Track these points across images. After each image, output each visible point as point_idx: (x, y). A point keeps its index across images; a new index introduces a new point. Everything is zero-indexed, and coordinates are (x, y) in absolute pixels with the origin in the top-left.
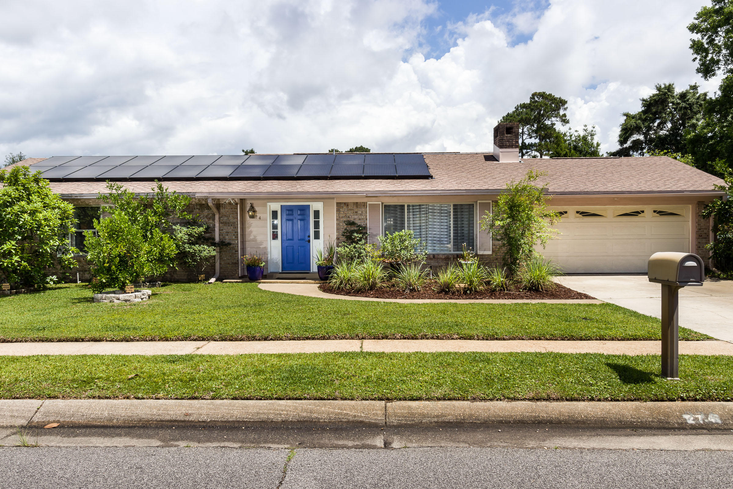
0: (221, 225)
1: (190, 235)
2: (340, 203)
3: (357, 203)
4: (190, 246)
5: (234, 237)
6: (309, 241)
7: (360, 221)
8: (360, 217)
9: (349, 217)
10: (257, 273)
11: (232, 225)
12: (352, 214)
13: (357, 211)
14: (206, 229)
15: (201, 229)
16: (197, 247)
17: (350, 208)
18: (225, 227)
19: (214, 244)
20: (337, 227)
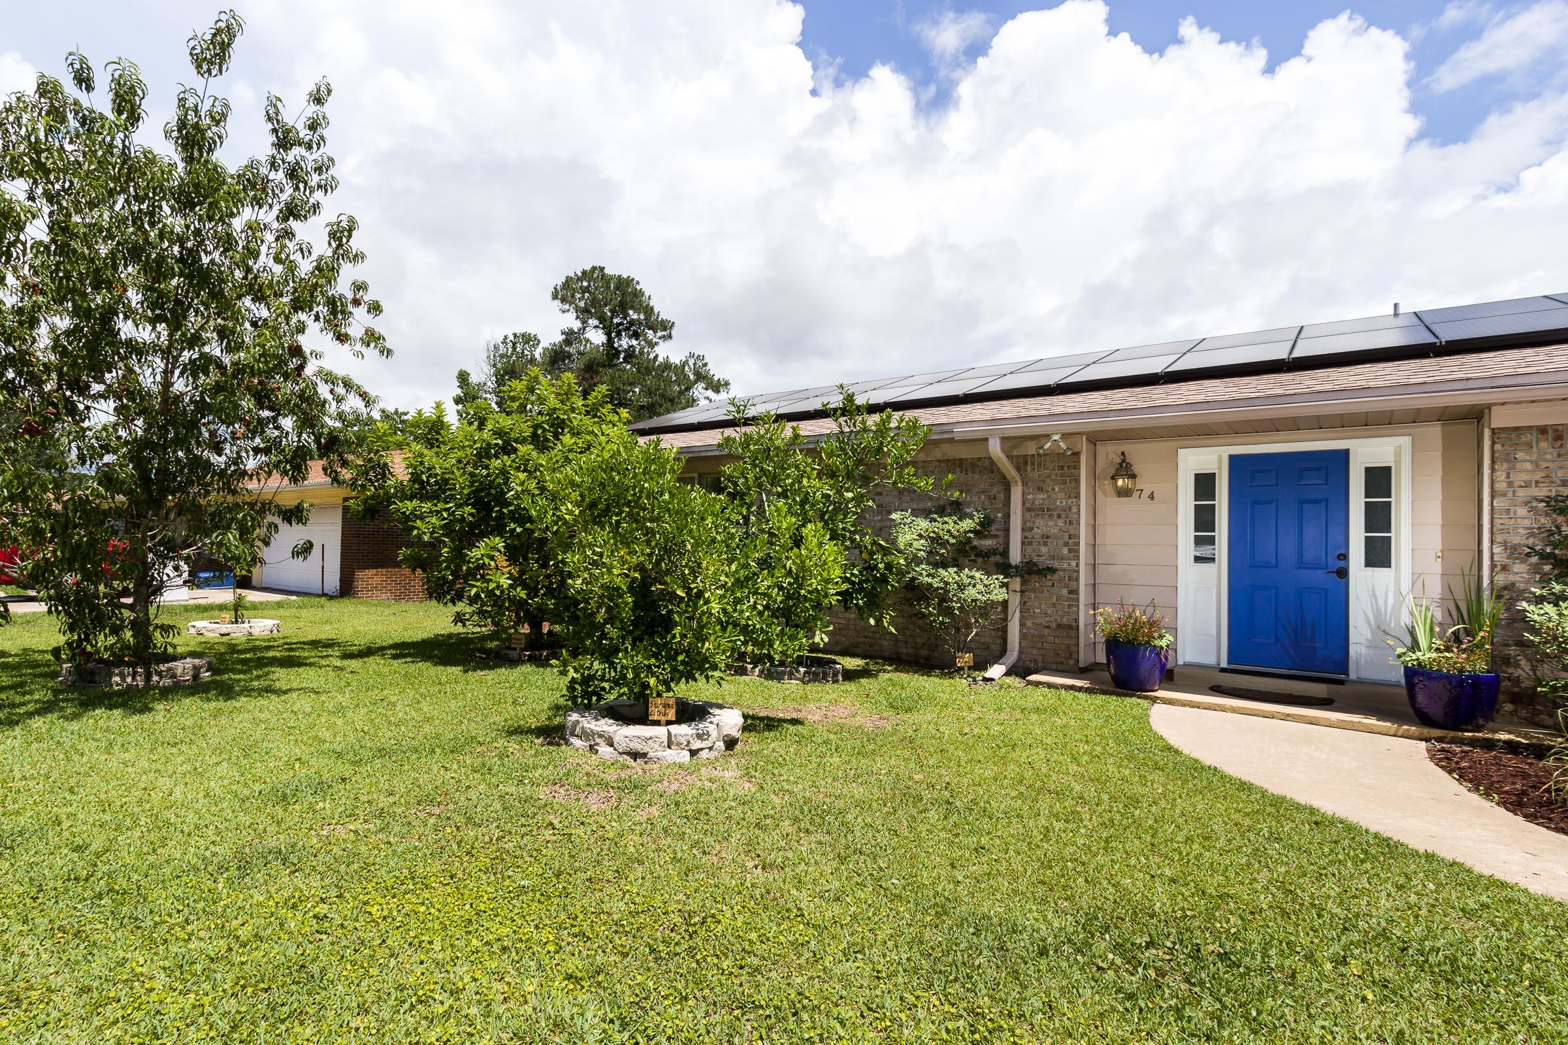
0: (1028, 515)
1: (936, 540)
4: (933, 571)
5: (1065, 551)
6: (1343, 573)
10: (1145, 667)
11: (1059, 517)
14: (981, 524)
15: (967, 524)
16: (949, 574)
18: (1039, 522)
19: (1004, 568)
20: (1497, 522)
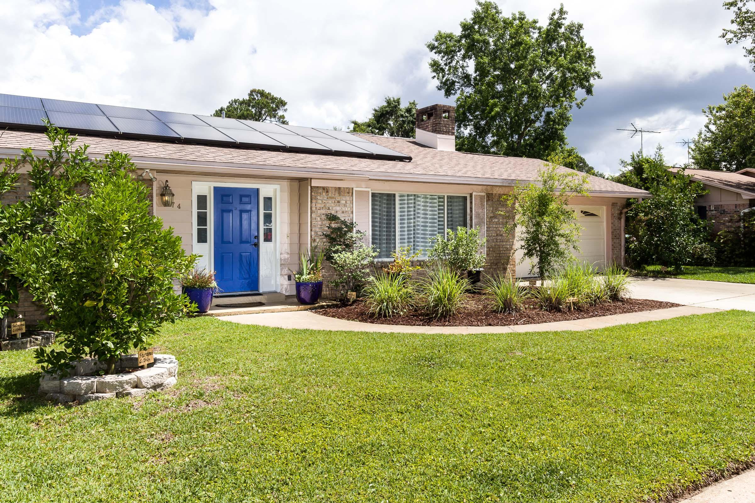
2: (318, 187)
3: (340, 188)
6: (257, 245)
7: (343, 215)
8: (344, 209)
9: (329, 209)
12: (333, 205)
13: (339, 200)
17: (330, 195)
20: (313, 222)
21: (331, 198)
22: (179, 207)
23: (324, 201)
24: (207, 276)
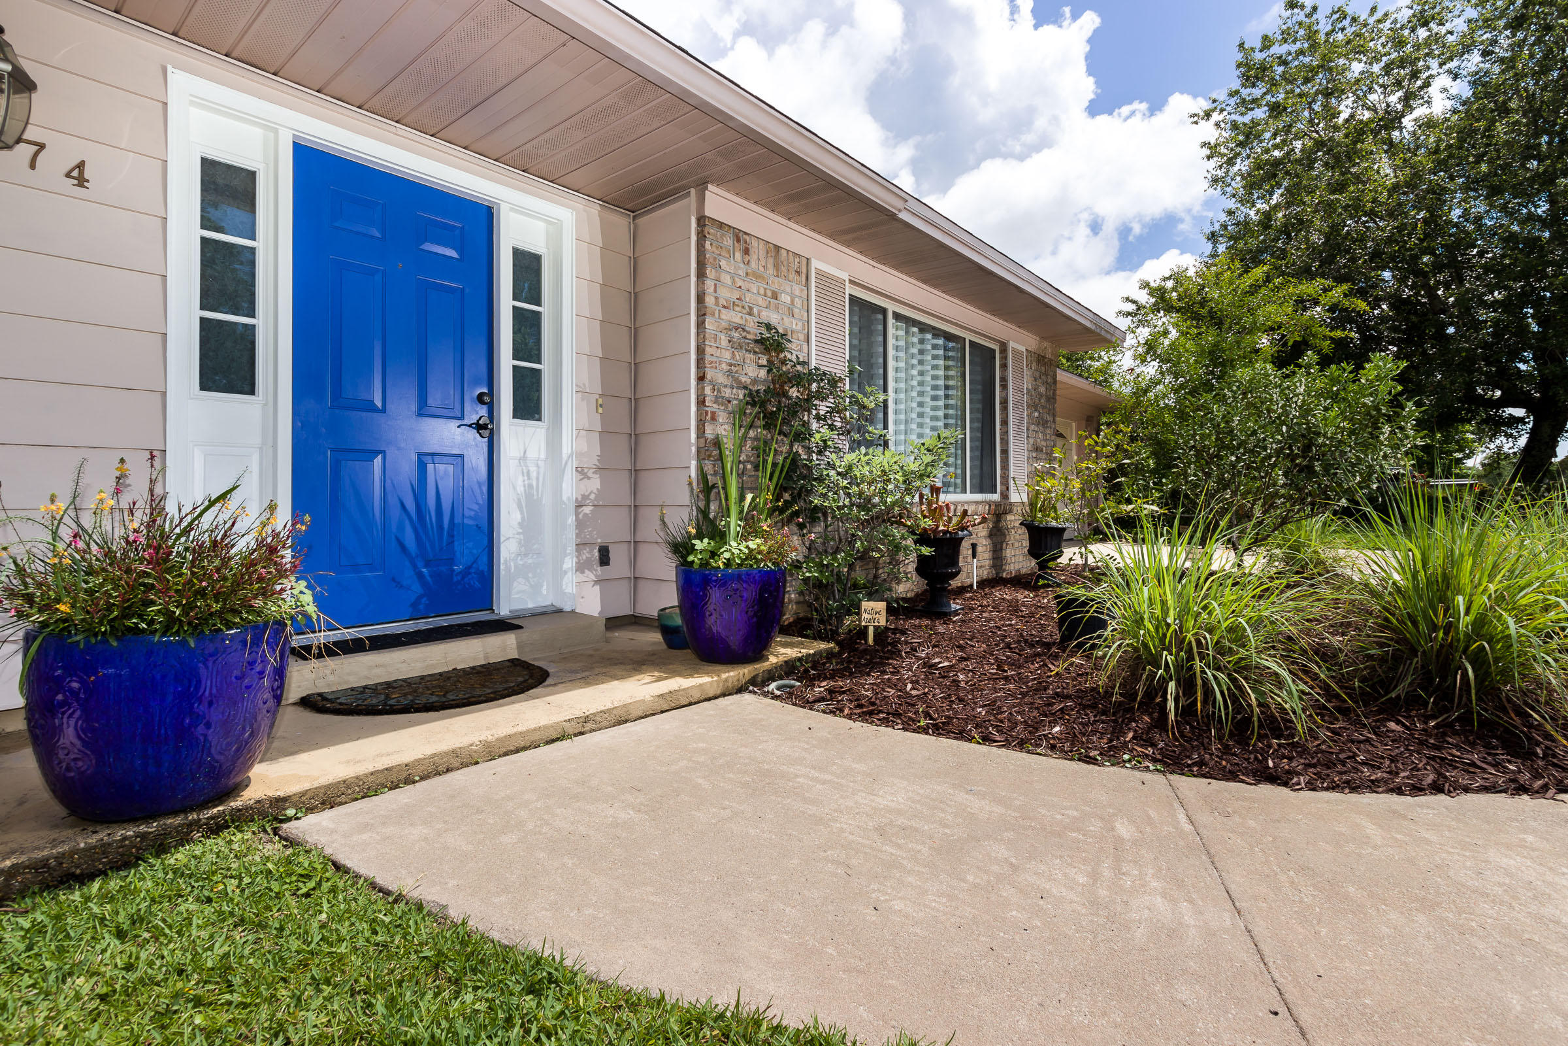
2: (722, 226)
3: (777, 249)
6: (487, 430)
8: (787, 322)
12: (760, 300)
13: (775, 287)
17: (753, 264)
20: (706, 349)
21: (758, 277)
22: (78, 175)
23: (739, 283)
24: (243, 545)
